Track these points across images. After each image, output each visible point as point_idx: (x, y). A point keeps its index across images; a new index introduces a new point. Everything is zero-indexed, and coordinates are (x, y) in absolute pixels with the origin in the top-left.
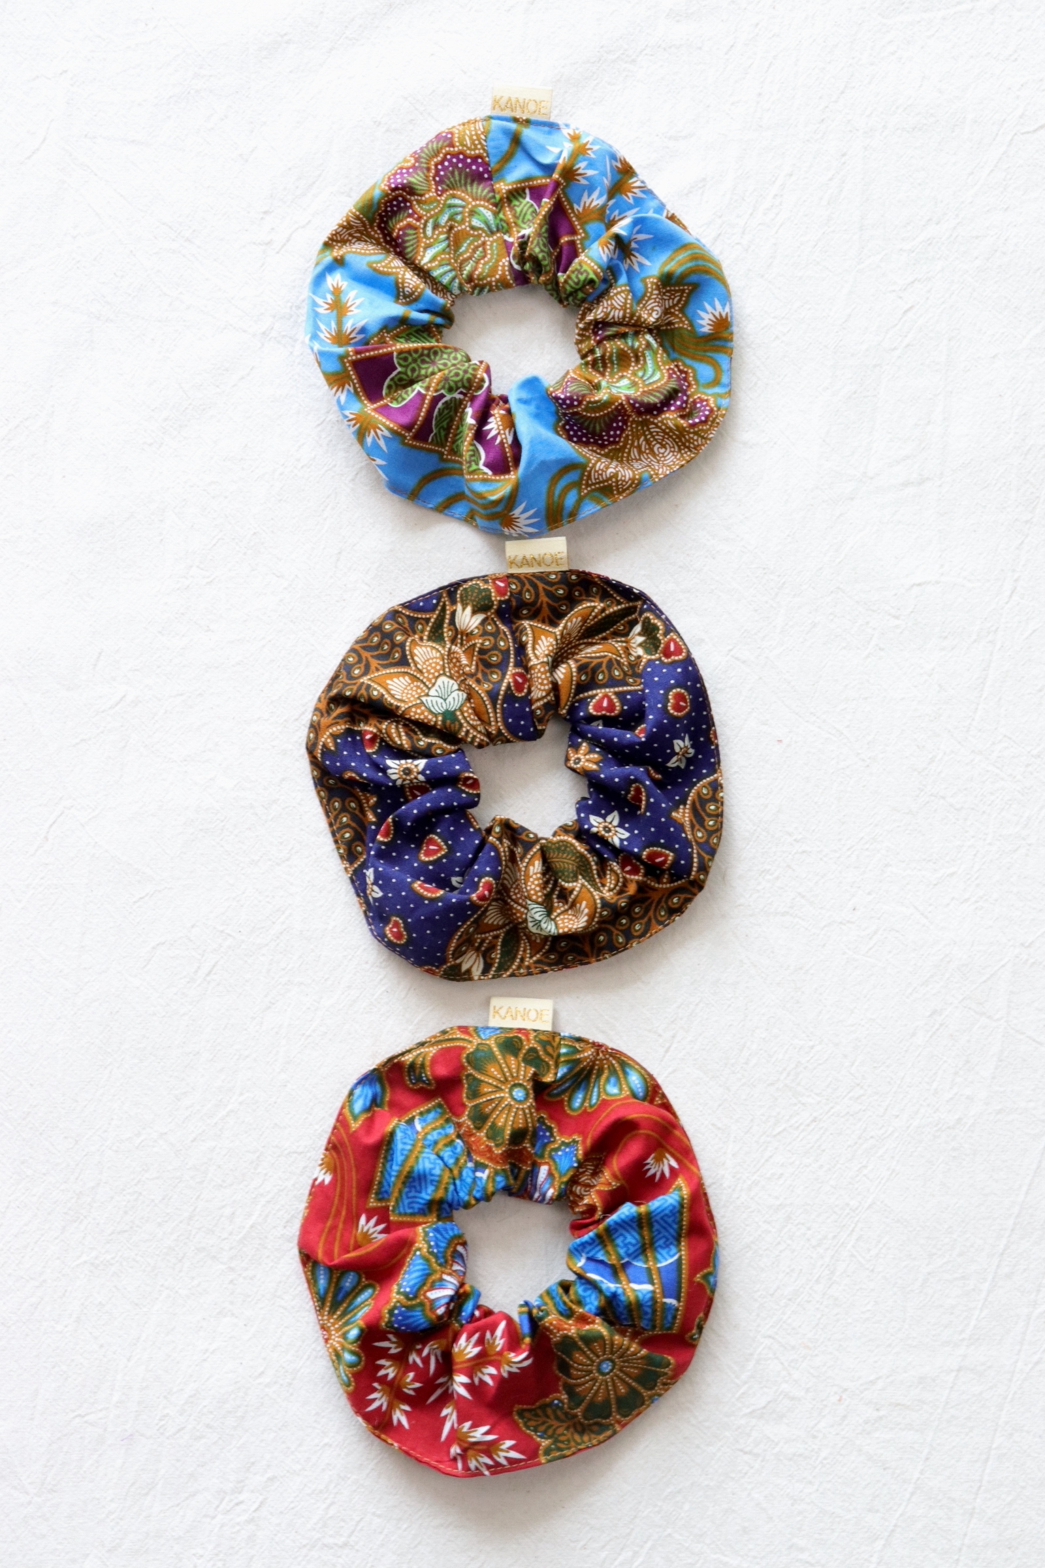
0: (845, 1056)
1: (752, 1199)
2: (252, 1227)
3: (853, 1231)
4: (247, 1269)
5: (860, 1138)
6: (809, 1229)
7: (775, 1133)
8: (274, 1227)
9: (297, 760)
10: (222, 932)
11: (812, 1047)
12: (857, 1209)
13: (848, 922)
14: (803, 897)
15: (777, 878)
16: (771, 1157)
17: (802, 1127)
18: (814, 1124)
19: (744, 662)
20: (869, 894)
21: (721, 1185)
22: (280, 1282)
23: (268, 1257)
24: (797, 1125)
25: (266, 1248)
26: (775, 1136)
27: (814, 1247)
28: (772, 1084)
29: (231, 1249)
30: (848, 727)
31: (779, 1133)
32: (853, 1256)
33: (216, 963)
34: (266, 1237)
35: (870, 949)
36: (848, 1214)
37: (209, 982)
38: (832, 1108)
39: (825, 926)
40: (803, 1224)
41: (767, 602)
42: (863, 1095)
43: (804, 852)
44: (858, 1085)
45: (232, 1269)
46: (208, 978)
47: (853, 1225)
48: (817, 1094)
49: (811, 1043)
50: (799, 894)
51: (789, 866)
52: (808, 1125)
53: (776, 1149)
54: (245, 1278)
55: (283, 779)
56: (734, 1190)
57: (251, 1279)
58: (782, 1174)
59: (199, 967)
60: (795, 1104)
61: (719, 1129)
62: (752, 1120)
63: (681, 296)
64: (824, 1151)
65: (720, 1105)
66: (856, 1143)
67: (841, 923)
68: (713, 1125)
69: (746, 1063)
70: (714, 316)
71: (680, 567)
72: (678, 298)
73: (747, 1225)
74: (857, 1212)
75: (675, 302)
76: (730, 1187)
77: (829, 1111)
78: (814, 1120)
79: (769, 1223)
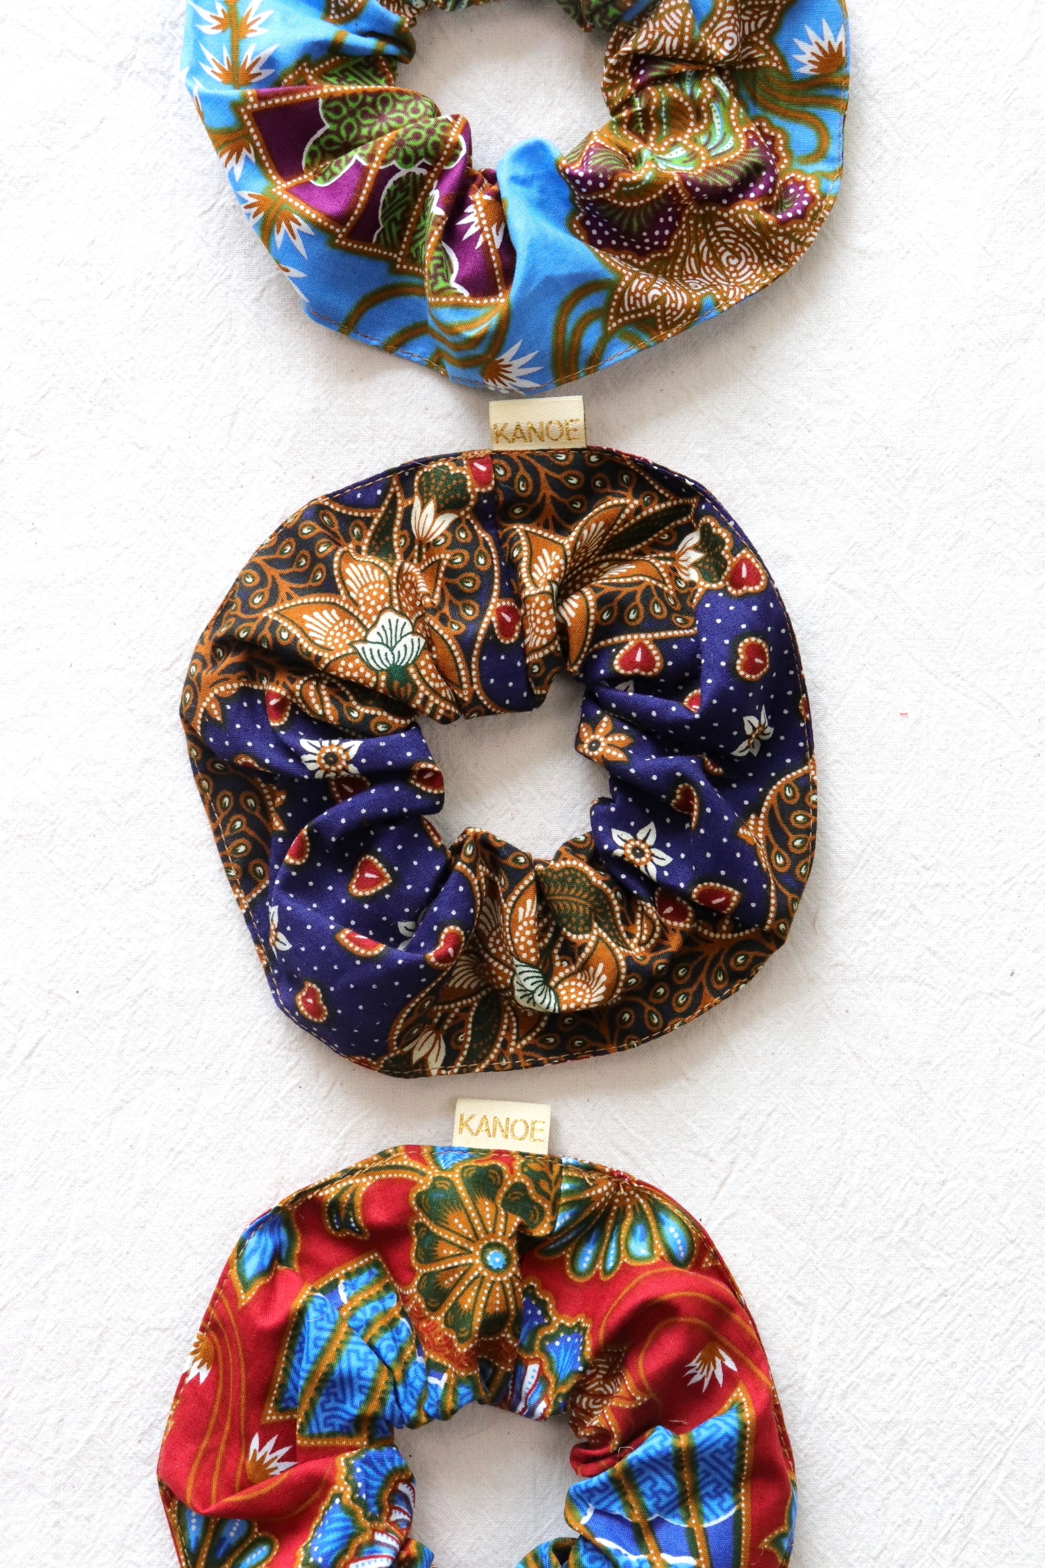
0: (994, 1198)
1: (847, 1410)
2: (89, 1441)
3: (1000, 1463)
4: (81, 1505)
5: (1013, 1323)
6: (933, 1459)
7: (883, 1312)
8: (124, 1441)
9: (167, 731)
10: (50, 992)
11: (943, 1183)
12: (1006, 1430)
13: (1003, 993)
14: (934, 953)
15: (895, 925)
16: (876, 1348)
17: (924, 1305)
18: (944, 1299)
19: (852, 592)
20: (1036, 950)
21: (801, 1389)
22: (131, 1525)
23: (113, 1486)
24: (917, 1300)
25: (110, 1472)
26: (884, 1317)
27: (939, 1487)
28: (881, 1238)
29: (57, 1474)
30: (1009, 694)
31: (891, 1312)
32: (999, 1501)
33: (41, 1039)
34: (111, 1456)
35: (1035, 1036)
36: (994, 1438)
37: (29, 1069)
38: (971, 1276)
39: (966, 999)
40: (924, 1452)
41: (889, 501)
42: (1020, 1258)
43: (937, 885)
44: (1012, 1242)
45: (57, 1505)
46: (28, 1063)
47: (1000, 1455)
48: (948, 1254)
49: (942, 1177)
50: (929, 949)
51: (914, 906)
52: (935, 1301)
53: (886, 1336)
54: (77, 1518)
55: (146, 761)
56: (819, 1397)
57: (87, 1519)
58: (893, 1375)
59: (14, 1046)
60: (916, 1269)
61: (799, 1304)
62: (849, 1291)
63: (770, 16)
64: (957, 1340)
65: (801, 1268)
66: (1008, 1330)
67: (991, 994)
68: (790, 1297)
69: (843, 1205)
70: (821, 48)
71: (757, 443)
72: (764, 18)
73: (839, 1451)
74: (1007, 1435)
75: (759, 26)
76: (814, 1393)
77: (967, 1280)
78: (944, 1294)
79: (873, 1449)
